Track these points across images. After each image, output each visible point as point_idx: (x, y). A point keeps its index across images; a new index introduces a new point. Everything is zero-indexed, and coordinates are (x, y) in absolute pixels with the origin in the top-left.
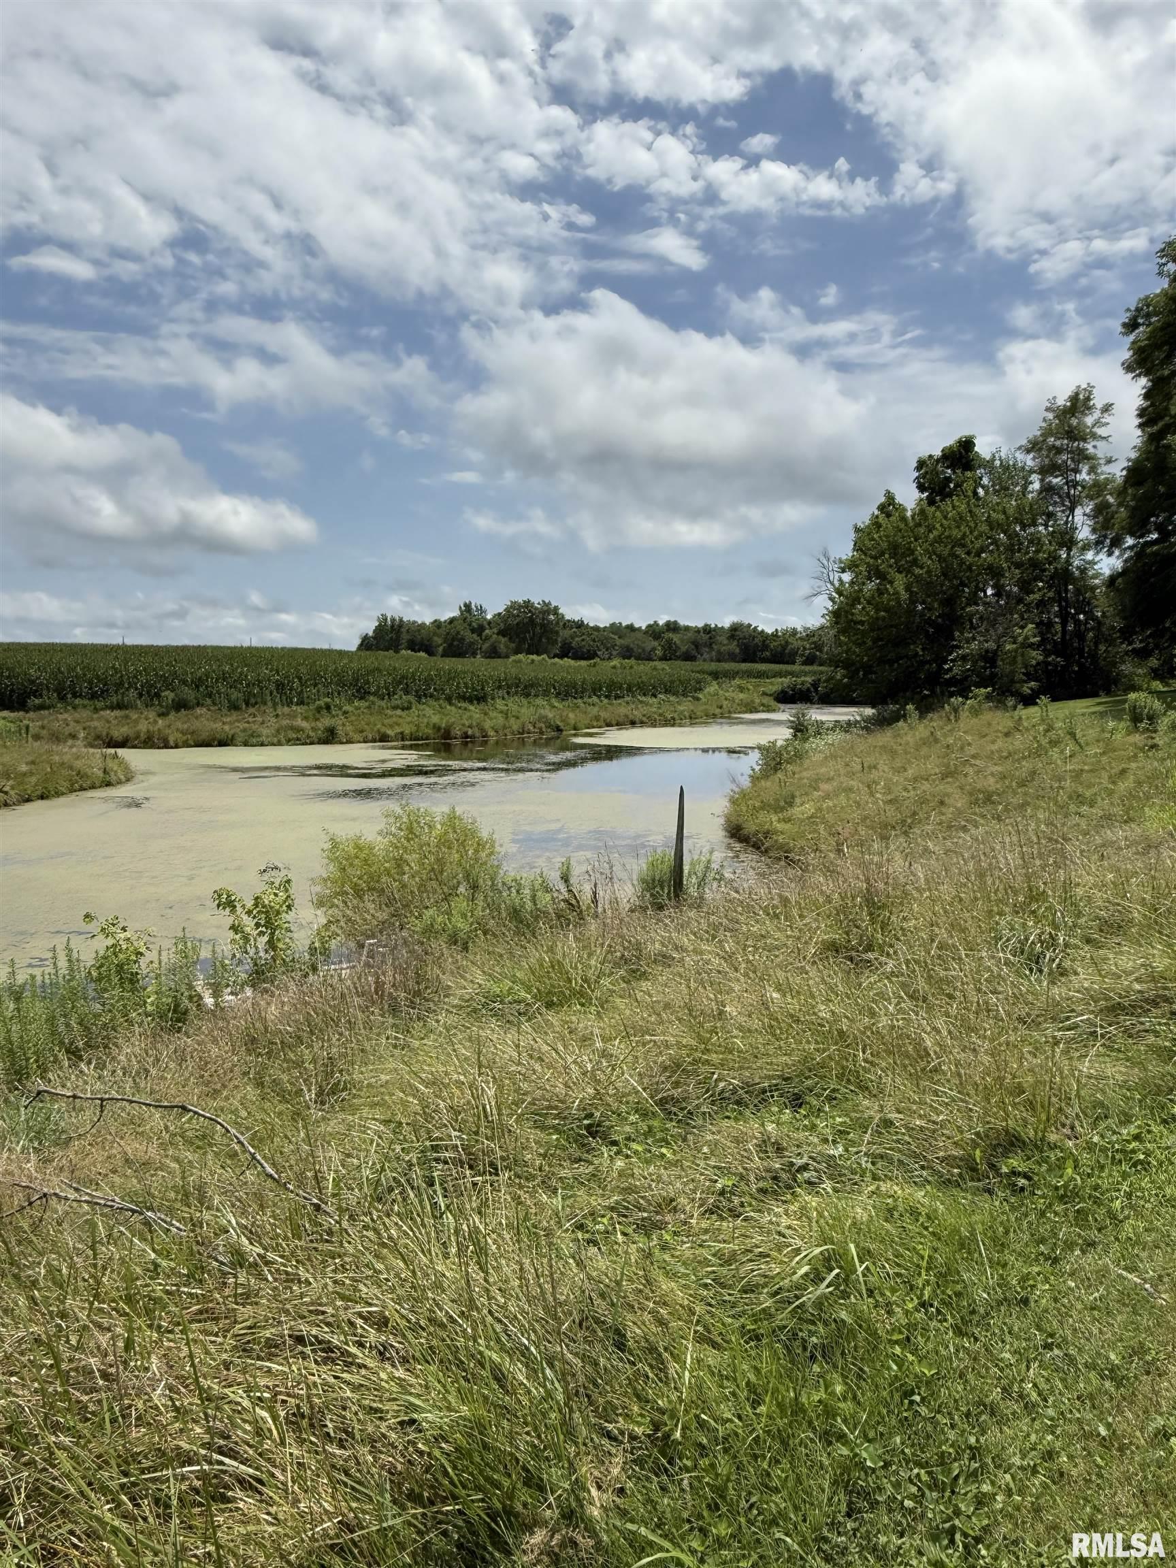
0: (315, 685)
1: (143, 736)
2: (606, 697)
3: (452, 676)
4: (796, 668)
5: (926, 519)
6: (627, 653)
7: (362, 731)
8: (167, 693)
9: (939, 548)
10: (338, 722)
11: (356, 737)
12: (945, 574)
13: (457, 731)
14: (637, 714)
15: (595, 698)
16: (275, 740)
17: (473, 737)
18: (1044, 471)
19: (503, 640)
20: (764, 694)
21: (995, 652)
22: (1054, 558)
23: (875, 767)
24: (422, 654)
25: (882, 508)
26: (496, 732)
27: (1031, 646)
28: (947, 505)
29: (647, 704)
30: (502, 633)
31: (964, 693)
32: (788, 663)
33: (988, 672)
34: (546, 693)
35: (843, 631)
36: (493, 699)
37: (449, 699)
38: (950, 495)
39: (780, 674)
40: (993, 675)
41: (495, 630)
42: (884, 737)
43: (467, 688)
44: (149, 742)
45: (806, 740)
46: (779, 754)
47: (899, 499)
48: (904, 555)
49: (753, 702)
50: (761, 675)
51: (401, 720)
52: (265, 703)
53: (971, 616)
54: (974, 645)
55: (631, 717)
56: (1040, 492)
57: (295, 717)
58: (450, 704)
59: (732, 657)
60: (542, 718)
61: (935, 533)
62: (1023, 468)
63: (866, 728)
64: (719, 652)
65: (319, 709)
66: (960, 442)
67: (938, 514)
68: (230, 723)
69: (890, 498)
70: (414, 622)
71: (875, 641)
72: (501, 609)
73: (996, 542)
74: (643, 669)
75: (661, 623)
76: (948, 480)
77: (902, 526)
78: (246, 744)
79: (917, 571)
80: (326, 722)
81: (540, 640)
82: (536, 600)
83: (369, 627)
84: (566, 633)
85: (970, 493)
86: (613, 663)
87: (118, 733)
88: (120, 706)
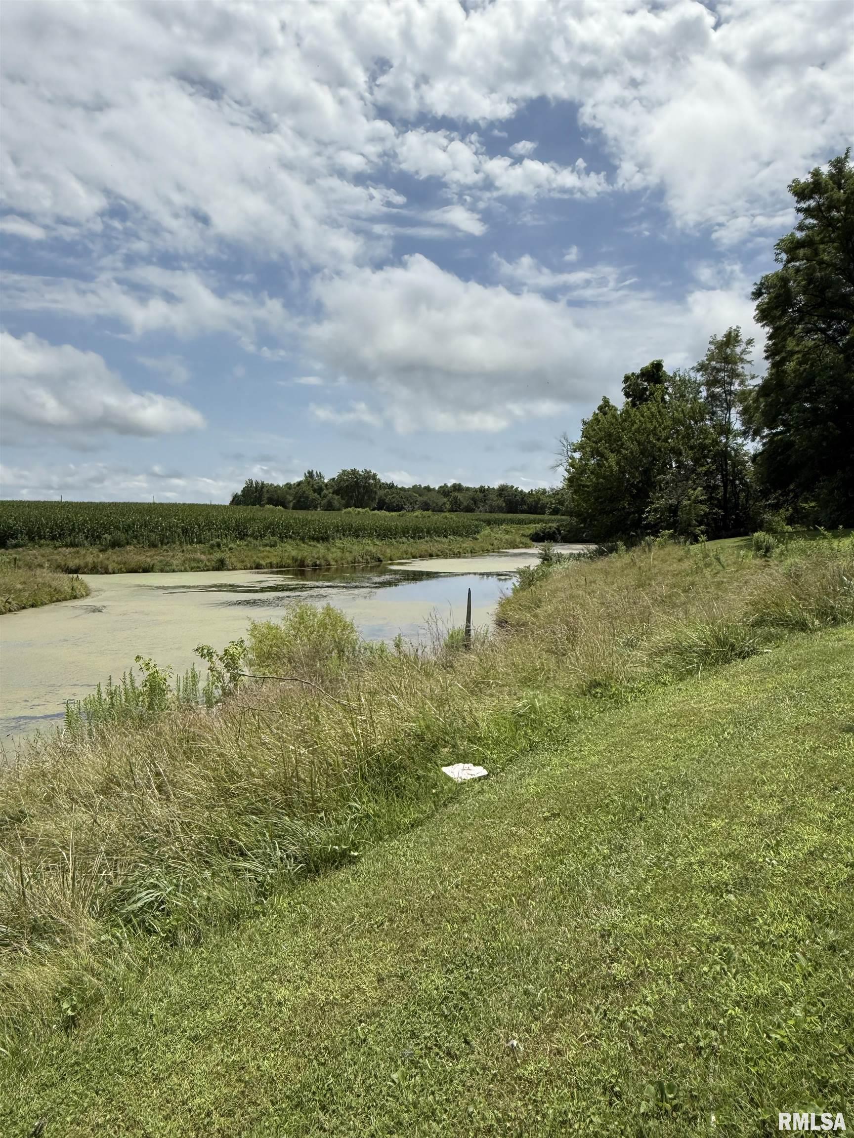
0: (209, 530)
1: (90, 566)
2: (412, 538)
3: (306, 523)
4: (546, 517)
5: (629, 416)
6: (426, 507)
7: (243, 562)
8: (106, 535)
9: (638, 436)
10: (226, 555)
11: (239, 565)
12: (641, 453)
13: (309, 561)
14: (434, 550)
15: (404, 539)
16: (183, 568)
17: (320, 565)
18: (710, 384)
19: (336, 497)
20: (523, 535)
21: (677, 507)
22: (716, 442)
23: (594, 582)
24: (280, 507)
25: (601, 408)
26: (336, 561)
27: (701, 502)
28: (644, 407)
29: (440, 542)
30: (336, 492)
31: (655, 534)
32: (539, 514)
33: (672, 520)
34: (370, 535)
35: (575, 492)
36: (333, 539)
37: (302, 539)
38: (646, 400)
39: (534, 522)
40: (675, 522)
41: (331, 491)
42: (601, 563)
43: (315, 531)
44: (94, 570)
45: (549, 566)
46: (532, 574)
47: (612, 402)
48: (616, 441)
49: (515, 541)
50: (520, 522)
51: (270, 555)
52: (174, 543)
53: (660, 481)
54: (663, 501)
55: (430, 551)
56: (707, 398)
57: (196, 552)
58: (304, 543)
59: (500, 510)
60: (367, 552)
61: (636, 426)
62: (695, 382)
63: (590, 557)
64: (491, 506)
65: (212, 546)
66: (652, 364)
67: (637, 413)
68: (151, 556)
69: (606, 401)
70: (272, 485)
71: (596, 499)
72: (335, 475)
73: (677, 432)
74: (437, 518)
75: (449, 485)
76: (646, 389)
77: (614, 421)
78: (162, 571)
79: (624, 451)
80: (218, 555)
81: (363, 496)
82: (360, 469)
83: (239, 488)
84: (381, 493)
85: (659, 399)
86: (416, 514)
87: (73, 563)
88: (72, 545)
